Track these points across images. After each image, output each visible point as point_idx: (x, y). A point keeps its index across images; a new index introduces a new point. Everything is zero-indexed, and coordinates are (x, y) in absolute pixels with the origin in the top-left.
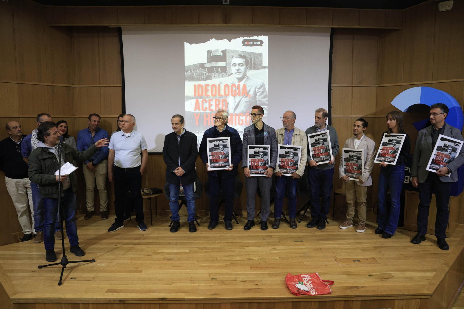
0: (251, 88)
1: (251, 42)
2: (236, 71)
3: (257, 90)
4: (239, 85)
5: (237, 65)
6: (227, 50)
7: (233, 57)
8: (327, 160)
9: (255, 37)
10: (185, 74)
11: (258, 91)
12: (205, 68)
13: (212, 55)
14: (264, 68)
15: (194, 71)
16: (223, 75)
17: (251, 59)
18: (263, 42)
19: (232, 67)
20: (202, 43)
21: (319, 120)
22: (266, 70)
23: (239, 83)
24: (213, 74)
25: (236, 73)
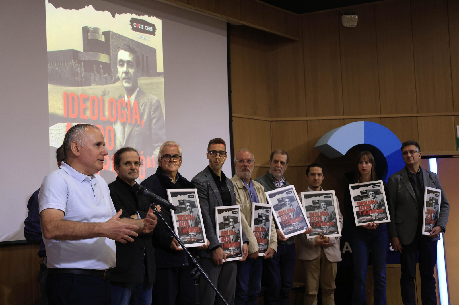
0: (144, 110)
1: (141, 25)
2: (124, 75)
3: (153, 114)
4: (129, 101)
5: (125, 65)
6: (111, 33)
7: (119, 48)
8: (302, 228)
9: (145, 18)
10: (49, 67)
11: (153, 116)
12: (80, 62)
13: (89, 38)
14: (159, 74)
15: (63, 64)
16: (106, 78)
17: (143, 56)
18: (156, 29)
19: (118, 67)
20: (73, 10)
21: (282, 166)
22: (162, 79)
23: (128, 98)
24: (92, 74)
25: (124, 79)
